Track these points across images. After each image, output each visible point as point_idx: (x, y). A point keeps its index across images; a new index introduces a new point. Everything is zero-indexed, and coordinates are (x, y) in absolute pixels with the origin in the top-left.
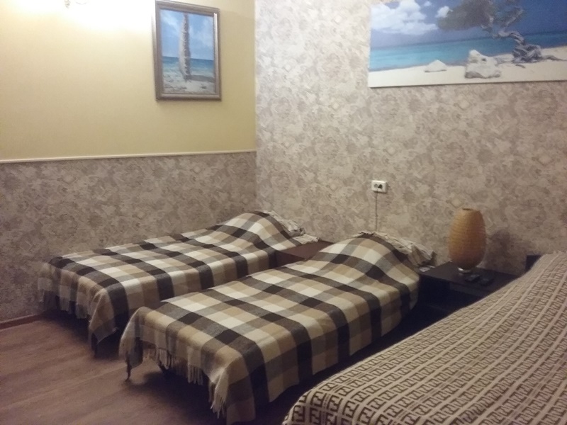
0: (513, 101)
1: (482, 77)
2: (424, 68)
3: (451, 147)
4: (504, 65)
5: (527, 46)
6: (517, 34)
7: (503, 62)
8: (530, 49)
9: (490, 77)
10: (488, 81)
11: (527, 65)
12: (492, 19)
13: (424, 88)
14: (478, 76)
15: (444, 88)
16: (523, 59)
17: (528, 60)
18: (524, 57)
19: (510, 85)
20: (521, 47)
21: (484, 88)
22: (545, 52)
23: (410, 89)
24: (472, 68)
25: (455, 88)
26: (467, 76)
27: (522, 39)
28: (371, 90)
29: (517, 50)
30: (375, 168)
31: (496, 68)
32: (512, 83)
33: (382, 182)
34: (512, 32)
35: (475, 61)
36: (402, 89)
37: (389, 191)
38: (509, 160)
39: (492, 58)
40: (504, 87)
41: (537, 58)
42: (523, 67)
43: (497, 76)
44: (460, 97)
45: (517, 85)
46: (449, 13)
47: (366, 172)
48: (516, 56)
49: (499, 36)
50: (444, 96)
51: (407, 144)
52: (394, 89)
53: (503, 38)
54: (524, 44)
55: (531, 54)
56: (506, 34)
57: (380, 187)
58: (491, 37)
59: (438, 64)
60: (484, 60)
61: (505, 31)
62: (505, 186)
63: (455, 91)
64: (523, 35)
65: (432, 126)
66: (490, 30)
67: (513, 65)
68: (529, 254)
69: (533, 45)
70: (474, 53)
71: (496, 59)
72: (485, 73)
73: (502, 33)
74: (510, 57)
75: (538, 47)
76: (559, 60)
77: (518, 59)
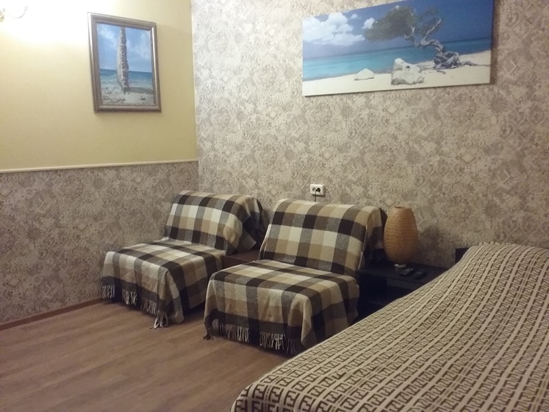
0: (436, 105)
1: (407, 83)
2: (353, 76)
3: (382, 150)
4: (427, 72)
5: (447, 53)
6: (437, 42)
7: (426, 69)
8: (449, 56)
9: (414, 83)
10: (413, 86)
11: (446, 70)
12: (413, 29)
13: (354, 96)
14: (403, 82)
15: (373, 95)
16: (443, 66)
17: (448, 67)
18: (444, 63)
19: (433, 90)
20: (441, 55)
21: (409, 94)
22: (463, 58)
23: (341, 96)
24: (398, 75)
25: (383, 94)
26: (393, 83)
27: (441, 47)
28: (306, 99)
29: (437, 57)
30: (313, 173)
31: (420, 75)
32: (435, 88)
33: (320, 186)
34: (432, 41)
35: (400, 69)
36: (335, 97)
37: (326, 195)
38: (435, 160)
39: (415, 65)
40: (427, 92)
41: (456, 64)
42: (444, 73)
43: (421, 82)
44: (388, 103)
45: (439, 90)
46: (374, 24)
47: (304, 177)
48: (437, 63)
49: (420, 45)
50: (373, 102)
51: (342, 149)
52: (327, 97)
53: (425, 47)
54: (443, 51)
55: (450, 60)
56: (428, 43)
57: (319, 190)
58: (413, 46)
59: (367, 73)
60: (408, 67)
61: (426, 40)
62: (433, 185)
63: (383, 96)
64: (441, 43)
65: (363, 132)
66: (412, 39)
67: (435, 71)
68: (459, 247)
69: (451, 52)
70: (399, 61)
71: (418, 66)
72: (409, 79)
73: (424, 42)
74: (432, 64)
75: (457, 54)
76: (475, 65)
77: (439, 66)
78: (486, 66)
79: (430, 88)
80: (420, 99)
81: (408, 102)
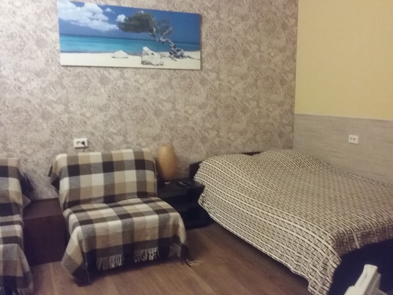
0: (170, 80)
1: (152, 64)
2: (111, 55)
4: (165, 58)
5: (176, 49)
6: (170, 41)
7: (164, 56)
8: (178, 51)
9: (157, 65)
10: (156, 67)
12: (155, 29)
14: (149, 63)
15: (126, 70)
16: (175, 56)
17: (178, 57)
19: (168, 71)
21: (153, 72)
22: (186, 53)
24: (145, 58)
25: (134, 70)
26: (143, 63)
27: (173, 44)
29: (171, 50)
31: (161, 60)
32: (169, 69)
34: (168, 39)
35: (147, 54)
38: (172, 114)
39: (157, 53)
40: (165, 71)
41: (182, 56)
42: (176, 61)
43: (162, 65)
44: (138, 76)
45: (171, 71)
46: (125, 20)
48: (171, 54)
49: (160, 41)
50: (126, 75)
53: (163, 43)
55: (179, 53)
56: (164, 40)
57: (83, 143)
59: (121, 53)
60: (153, 54)
61: (164, 38)
63: (134, 72)
64: (173, 42)
66: (154, 36)
67: (170, 59)
68: (191, 163)
69: (179, 49)
70: (146, 49)
71: (160, 55)
72: (154, 62)
73: (162, 39)
74: (168, 54)
75: (182, 50)
76: (192, 58)
77: (172, 56)
78: (198, 59)
79: (166, 69)
80: (160, 75)
81: (153, 77)
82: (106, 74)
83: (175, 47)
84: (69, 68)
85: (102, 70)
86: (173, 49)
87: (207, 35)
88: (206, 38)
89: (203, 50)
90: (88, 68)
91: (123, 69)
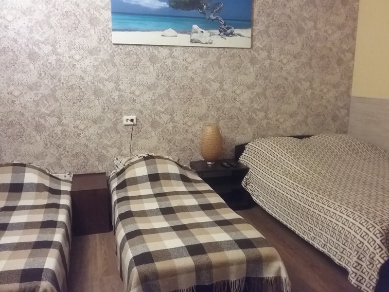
0: (219, 59)
1: (202, 43)
2: (161, 33)
4: (215, 37)
6: (220, 19)
7: (214, 35)
8: (228, 28)
9: (206, 43)
10: (205, 45)
11: (227, 37)
12: (205, 7)
14: (198, 42)
15: (175, 48)
16: (224, 34)
17: (228, 35)
21: (202, 50)
22: (236, 31)
23: (148, 47)
24: (195, 36)
25: (183, 48)
26: (192, 41)
27: (223, 22)
28: (114, 46)
29: (221, 28)
31: (210, 38)
32: (218, 48)
33: (134, 117)
34: (218, 17)
35: (196, 32)
38: (219, 94)
39: (207, 31)
40: (213, 49)
41: (232, 34)
42: (226, 39)
43: (211, 43)
44: (187, 55)
45: (221, 50)
48: (221, 32)
49: (210, 18)
50: (175, 54)
53: (213, 20)
55: (229, 31)
56: (215, 18)
57: (132, 120)
60: (202, 32)
61: (214, 15)
62: (218, 109)
63: (183, 50)
64: (224, 20)
66: (204, 13)
67: (220, 37)
69: (230, 27)
70: (195, 27)
71: (210, 33)
72: (203, 40)
73: (212, 17)
74: (217, 32)
75: (233, 28)
76: (243, 36)
77: (222, 34)
78: (249, 37)
79: (215, 47)
80: (209, 54)
81: (201, 56)
82: (156, 52)
83: (225, 25)
84: (120, 46)
85: (151, 49)
86: (223, 27)
87: (259, 12)
88: (258, 15)
89: (254, 27)
90: (138, 47)
91: (172, 48)
